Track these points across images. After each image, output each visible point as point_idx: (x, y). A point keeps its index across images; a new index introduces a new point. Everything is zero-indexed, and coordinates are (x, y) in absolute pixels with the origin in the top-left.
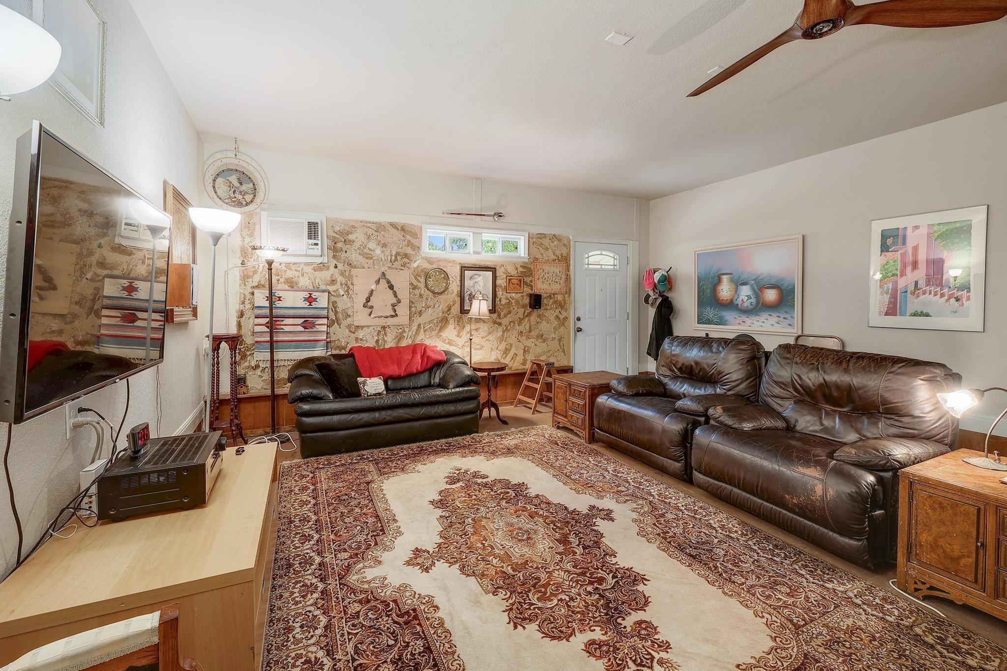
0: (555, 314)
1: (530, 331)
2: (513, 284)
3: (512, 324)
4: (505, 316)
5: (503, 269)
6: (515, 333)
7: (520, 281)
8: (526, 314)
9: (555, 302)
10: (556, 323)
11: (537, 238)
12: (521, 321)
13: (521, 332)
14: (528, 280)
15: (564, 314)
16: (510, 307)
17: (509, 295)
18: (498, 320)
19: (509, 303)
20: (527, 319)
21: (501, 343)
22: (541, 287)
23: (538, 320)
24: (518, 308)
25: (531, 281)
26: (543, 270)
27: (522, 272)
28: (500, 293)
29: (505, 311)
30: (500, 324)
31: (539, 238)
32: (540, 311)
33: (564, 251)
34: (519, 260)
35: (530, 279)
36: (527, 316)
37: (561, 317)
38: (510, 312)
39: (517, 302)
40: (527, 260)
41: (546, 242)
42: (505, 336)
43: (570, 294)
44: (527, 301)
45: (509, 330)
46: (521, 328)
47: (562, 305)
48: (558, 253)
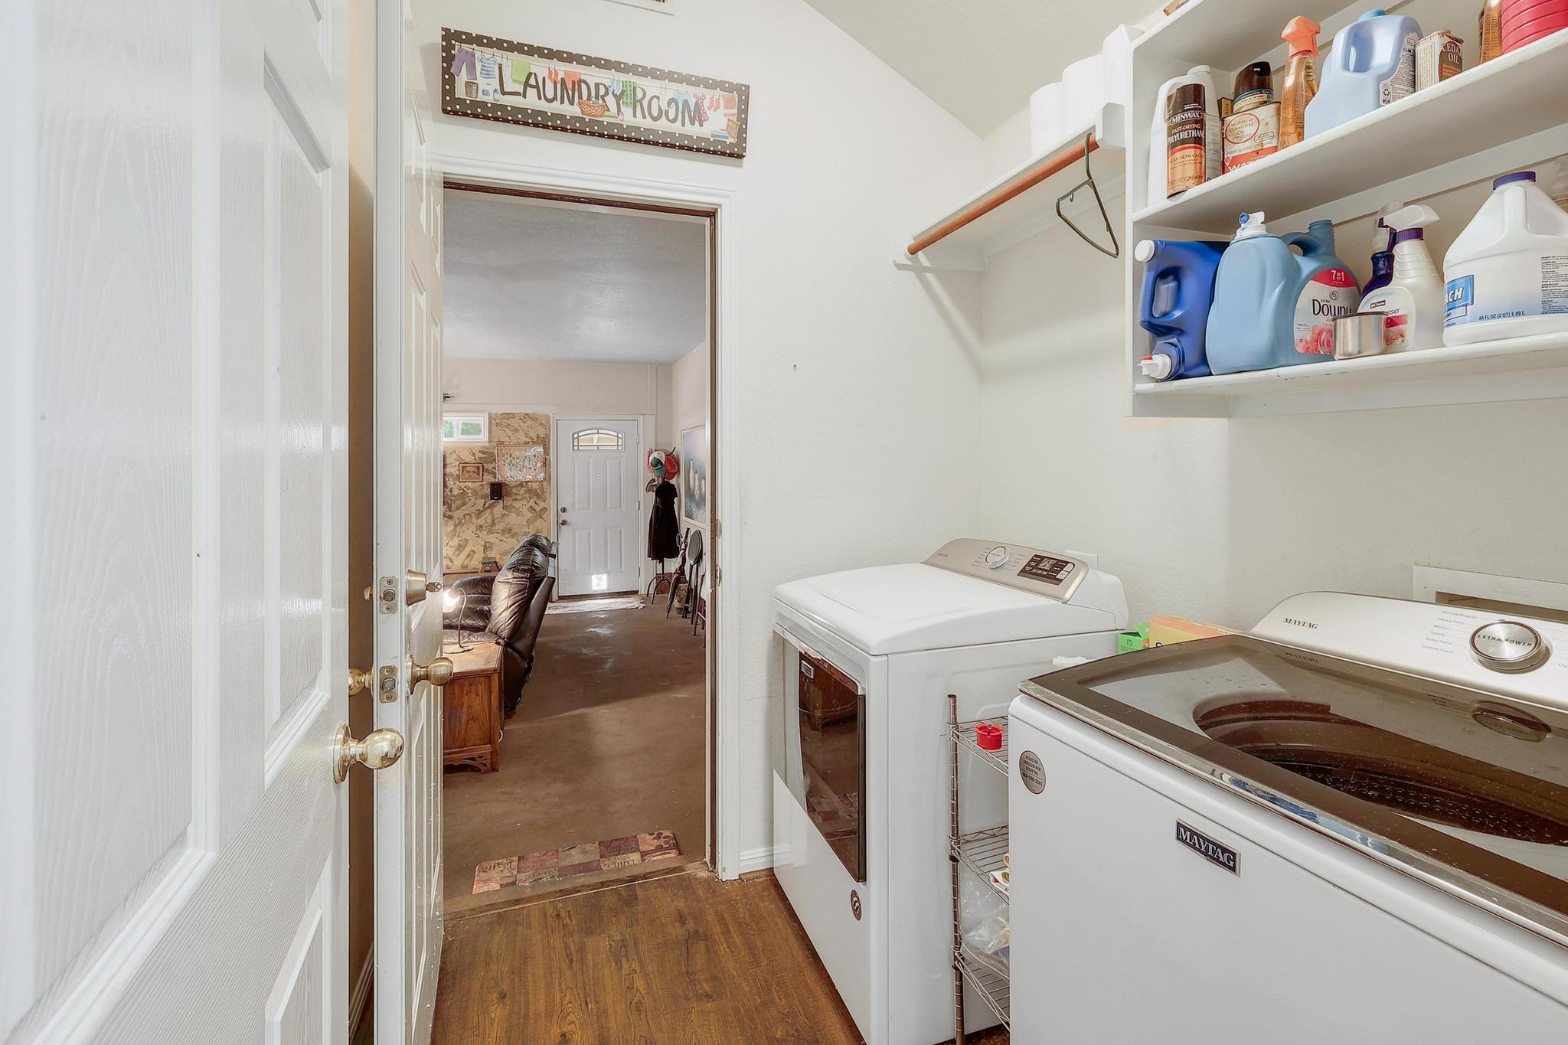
0: (528, 505)
1: (493, 524)
2: (467, 472)
3: (467, 517)
4: (458, 508)
5: (454, 456)
6: (472, 528)
7: (478, 468)
8: (487, 505)
9: (529, 491)
10: (529, 515)
11: (501, 419)
12: (479, 513)
13: (481, 526)
14: (489, 466)
15: (542, 505)
16: (465, 498)
17: (463, 485)
18: (448, 513)
19: (463, 494)
20: (489, 511)
21: (452, 539)
22: (509, 474)
23: (505, 512)
24: (476, 499)
25: (494, 468)
26: (511, 455)
27: (480, 458)
28: (450, 483)
29: (458, 502)
30: (450, 517)
31: (504, 418)
32: (508, 501)
33: (542, 432)
34: (478, 444)
35: (493, 465)
36: (488, 508)
37: (538, 509)
38: (464, 504)
39: (475, 493)
40: (487, 445)
41: (515, 423)
42: (458, 531)
43: (550, 481)
44: (487, 491)
45: (463, 525)
46: (481, 521)
47: (539, 495)
48: (533, 434)
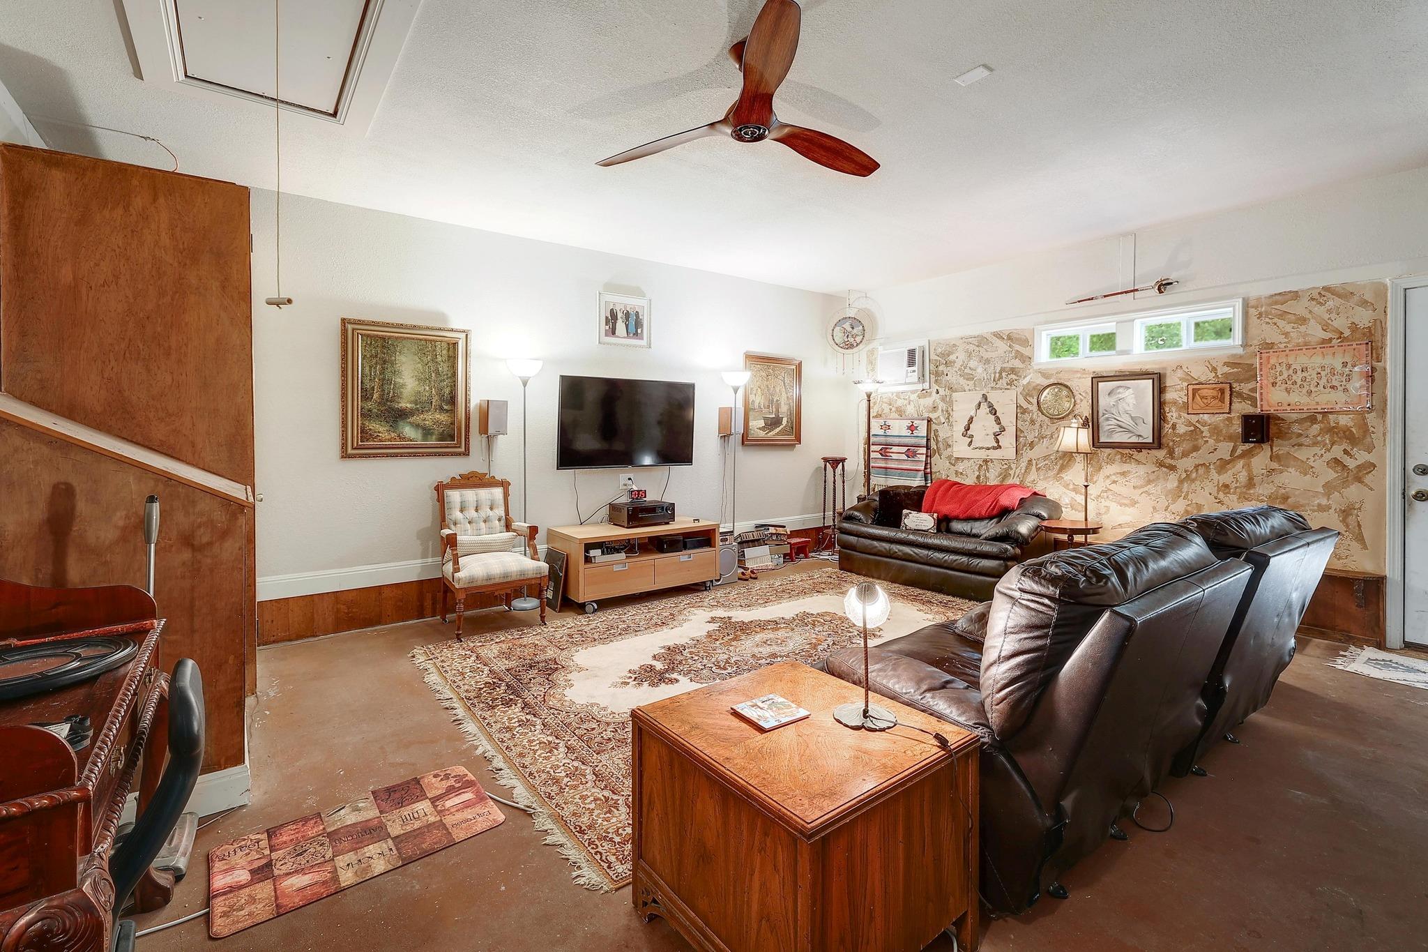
0: (1328, 456)
1: (1250, 483)
2: (1202, 398)
3: (1201, 470)
4: (1185, 454)
5: (1180, 373)
6: (1210, 487)
7: (1222, 391)
8: (1239, 452)
9: (1331, 430)
10: (1331, 475)
11: (1271, 305)
12: (1223, 465)
13: (1226, 486)
14: (1245, 388)
15: (1362, 457)
16: (1197, 440)
17: (1194, 419)
18: (1169, 461)
19: (1195, 432)
20: (1241, 463)
21: (1174, 501)
22: (1274, 399)
23: (1275, 465)
24: (1217, 441)
25: (1254, 390)
26: (1289, 366)
27: (1224, 374)
28: (1172, 415)
29: (1186, 446)
30: (1172, 468)
31: (1276, 303)
32: (1281, 447)
33: (1364, 318)
34: (1222, 353)
35: (1251, 385)
36: (1242, 456)
37: (1351, 464)
38: (1196, 448)
39: (1215, 431)
40: (1240, 351)
41: (1299, 308)
42: (1185, 490)
43: (1384, 411)
44: (1237, 428)
45: (1193, 481)
46: (1226, 478)
47: (1356, 437)
48: (1341, 323)
